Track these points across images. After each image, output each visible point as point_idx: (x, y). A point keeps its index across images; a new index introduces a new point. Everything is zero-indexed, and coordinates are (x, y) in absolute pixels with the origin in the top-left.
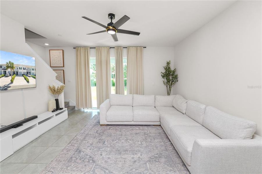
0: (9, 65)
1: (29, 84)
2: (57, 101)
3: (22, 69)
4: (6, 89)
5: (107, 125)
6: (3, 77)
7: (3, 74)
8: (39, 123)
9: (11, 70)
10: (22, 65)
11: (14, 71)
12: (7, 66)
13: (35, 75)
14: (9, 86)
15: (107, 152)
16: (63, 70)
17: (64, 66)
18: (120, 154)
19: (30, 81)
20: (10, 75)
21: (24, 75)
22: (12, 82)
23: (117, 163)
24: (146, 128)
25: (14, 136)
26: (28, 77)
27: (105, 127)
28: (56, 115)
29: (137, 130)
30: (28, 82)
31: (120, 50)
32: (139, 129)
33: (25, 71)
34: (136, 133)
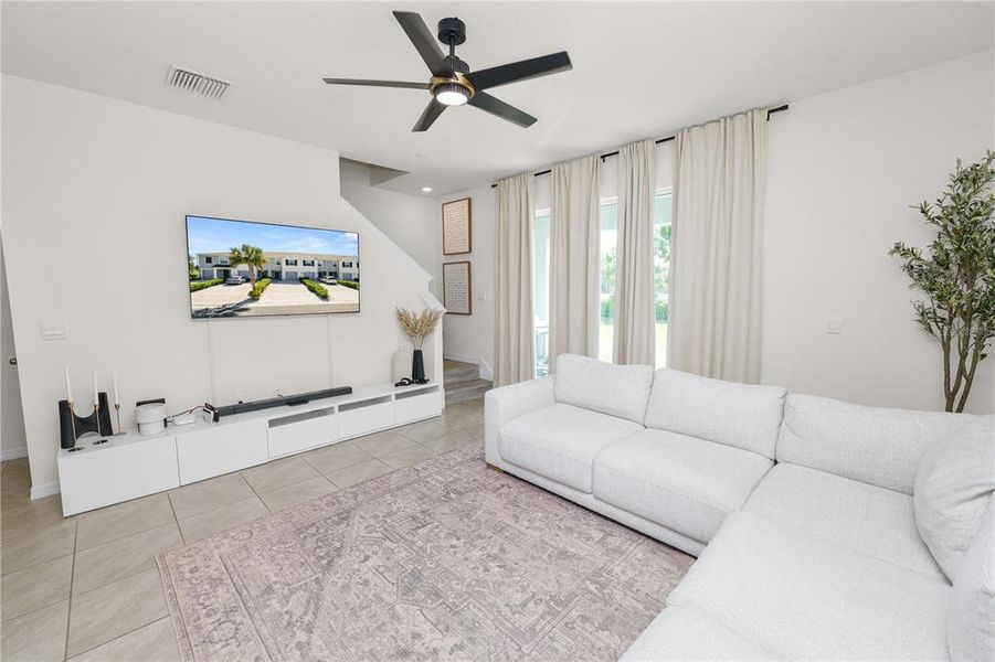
0: (243, 255)
1: (327, 303)
2: (418, 356)
3: (300, 263)
4: (231, 315)
5: (505, 472)
6: (216, 284)
7: (215, 276)
8: (342, 408)
9: (251, 269)
10: (300, 254)
11: (265, 269)
12: (231, 259)
13: (357, 280)
14: (244, 306)
15: (388, 559)
16: (469, 263)
17: (470, 251)
18: (408, 591)
19: (330, 294)
20: (248, 280)
21: (306, 281)
22: (254, 297)
23: (359, 614)
24: (639, 550)
25: (272, 423)
26: (322, 285)
27: (493, 480)
28: (398, 396)
29: (589, 538)
30: (325, 297)
31: (642, 158)
32: (602, 541)
33: (314, 270)
34: (563, 554)
